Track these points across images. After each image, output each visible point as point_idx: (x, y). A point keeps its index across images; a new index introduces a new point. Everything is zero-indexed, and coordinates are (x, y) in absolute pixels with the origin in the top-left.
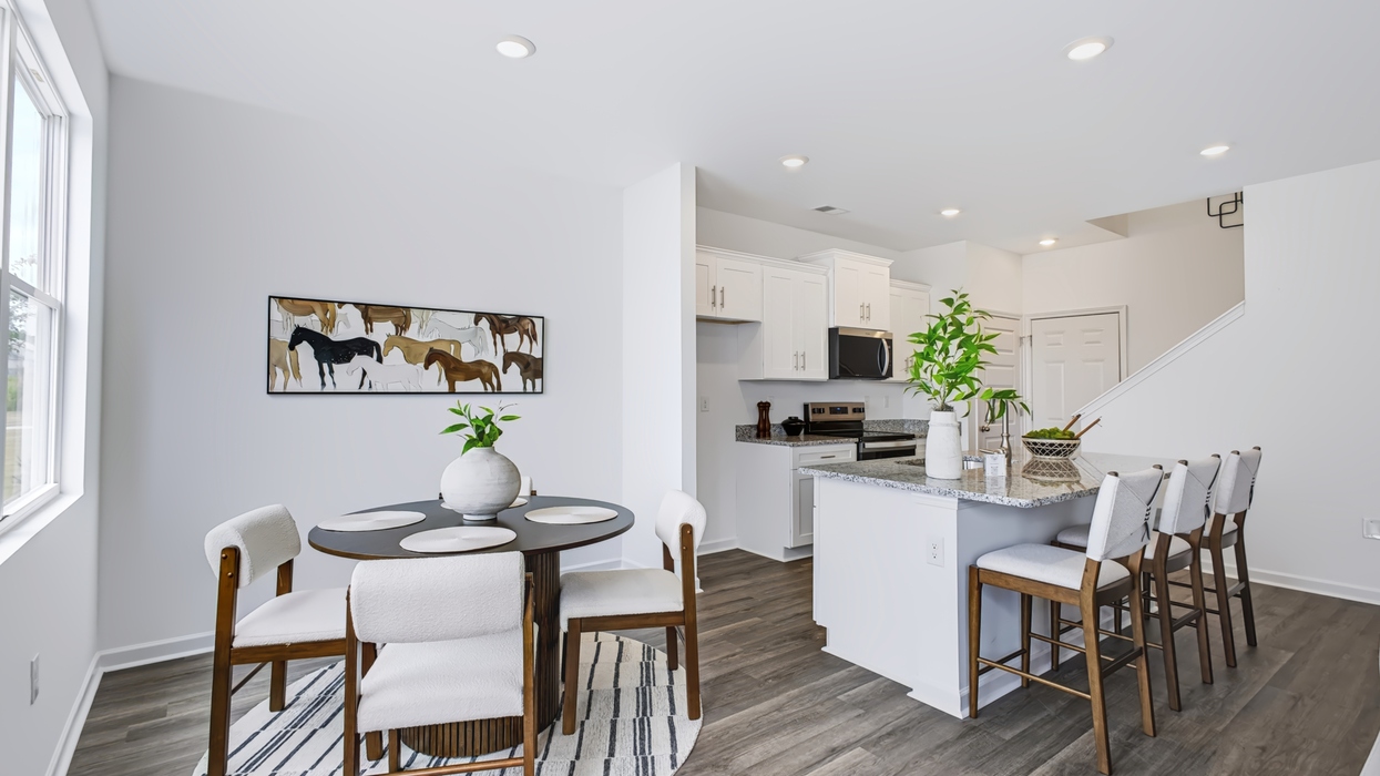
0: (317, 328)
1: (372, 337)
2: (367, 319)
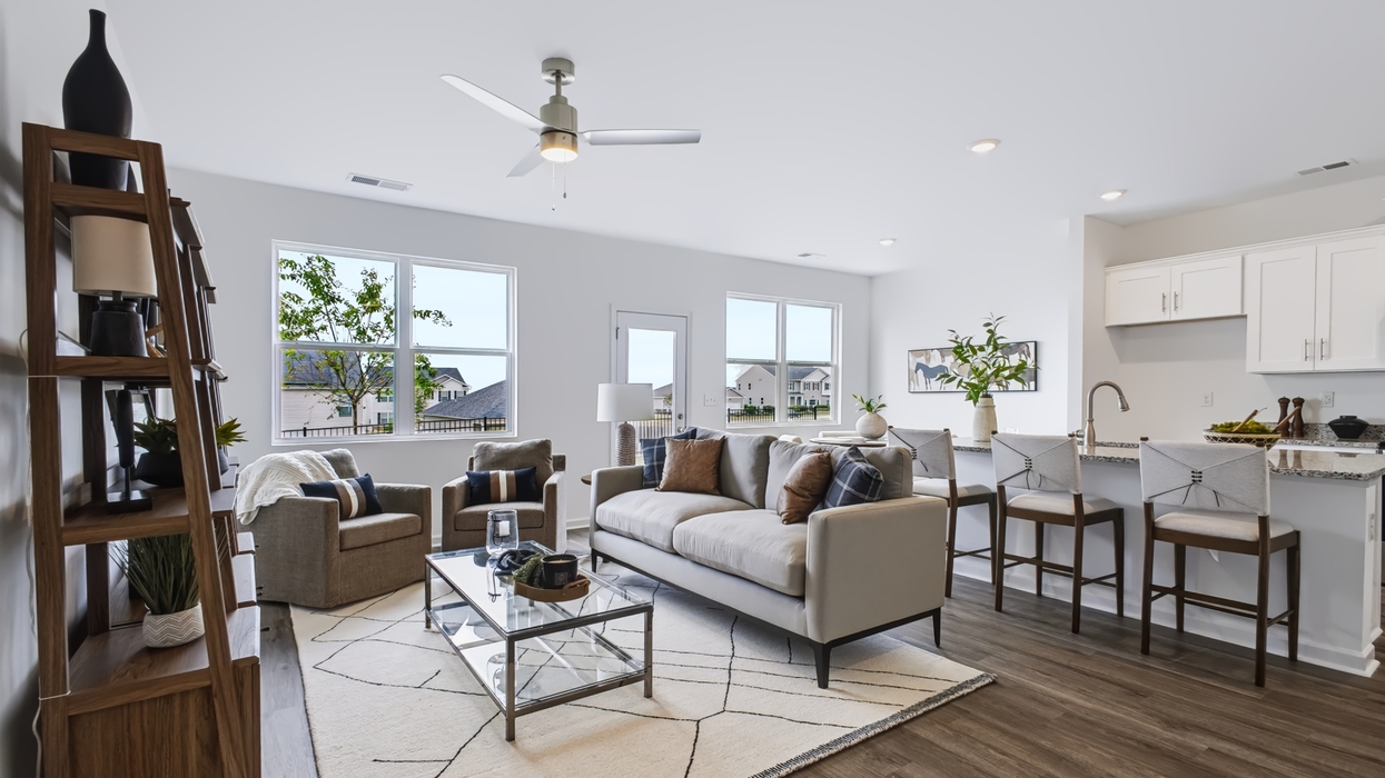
0: (924, 362)
1: (944, 364)
2: (943, 356)
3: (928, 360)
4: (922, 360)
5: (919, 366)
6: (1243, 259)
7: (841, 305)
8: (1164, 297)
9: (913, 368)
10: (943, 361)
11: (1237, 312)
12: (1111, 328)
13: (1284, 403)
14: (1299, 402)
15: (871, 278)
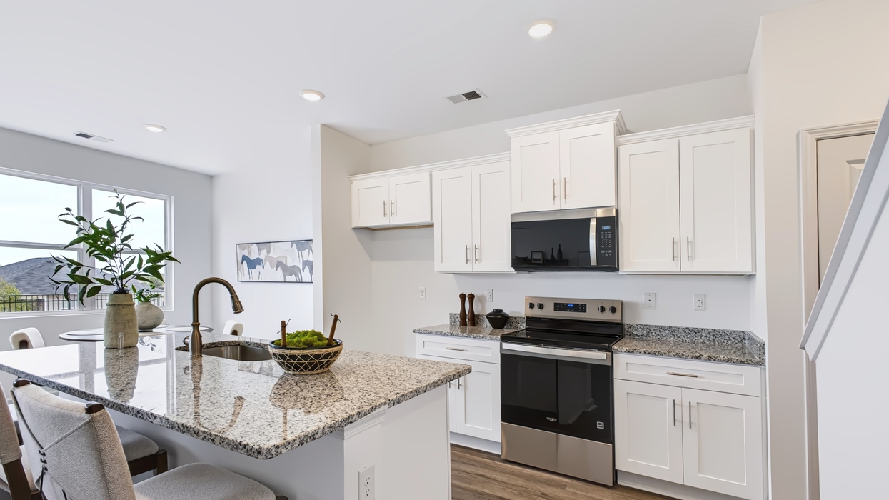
3: (250, 253)
4: (246, 253)
5: (245, 258)
6: (431, 175)
7: (172, 197)
8: (385, 204)
9: (240, 259)
10: (260, 254)
11: (427, 220)
12: (356, 229)
13: (463, 297)
14: (472, 297)
15: (211, 177)
